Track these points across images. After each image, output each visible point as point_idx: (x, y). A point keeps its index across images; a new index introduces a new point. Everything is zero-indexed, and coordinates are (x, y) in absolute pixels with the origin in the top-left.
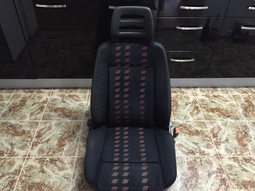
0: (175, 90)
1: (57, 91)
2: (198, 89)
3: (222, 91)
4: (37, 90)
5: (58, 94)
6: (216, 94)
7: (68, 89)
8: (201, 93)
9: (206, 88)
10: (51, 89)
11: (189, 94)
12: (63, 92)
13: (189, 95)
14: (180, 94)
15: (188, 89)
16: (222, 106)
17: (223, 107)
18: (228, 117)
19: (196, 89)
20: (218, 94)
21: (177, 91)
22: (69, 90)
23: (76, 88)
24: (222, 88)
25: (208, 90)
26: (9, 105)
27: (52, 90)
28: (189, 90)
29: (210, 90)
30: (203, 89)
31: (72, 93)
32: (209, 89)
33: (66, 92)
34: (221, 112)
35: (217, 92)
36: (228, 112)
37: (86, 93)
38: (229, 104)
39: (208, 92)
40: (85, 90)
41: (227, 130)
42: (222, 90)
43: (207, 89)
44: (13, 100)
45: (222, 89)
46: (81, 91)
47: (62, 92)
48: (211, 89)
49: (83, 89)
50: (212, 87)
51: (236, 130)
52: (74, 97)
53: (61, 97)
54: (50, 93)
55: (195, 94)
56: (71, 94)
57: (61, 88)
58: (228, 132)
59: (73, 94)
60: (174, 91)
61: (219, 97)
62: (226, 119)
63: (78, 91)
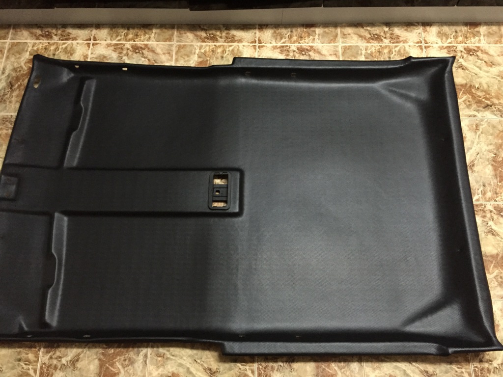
0: (378, 32)
1: (103, 33)
2: (434, 30)
3: (488, 36)
4: (59, 32)
5: (109, 42)
6: (472, 43)
7: (128, 29)
8: (439, 41)
9: (451, 27)
10: (91, 29)
11: (409, 44)
12: (119, 38)
13: (410, 46)
14: (390, 44)
15: (409, 29)
16: (479, 77)
17: (481, 80)
18: (486, 108)
19: (428, 28)
20: (477, 45)
21: (382, 34)
22: (131, 31)
23: (147, 26)
24: (489, 27)
25: (456, 32)
26: (7, 72)
27: (94, 32)
28: (411, 31)
29: (461, 31)
30: (446, 29)
31: (140, 40)
32: (458, 28)
33: (126, 35)
34: (473, 96)
35: (477, 38)
36: (489, 94)
37: (170, 39)
38: (497, 74)
39: (456, 37)
40: (168, 33)
41: (476, 141)
42: (489, 32)
43: (454, 28)
44: (13, 59)
45: (490, 30)
46: (159, 34)
47: (117, 36)
48: (465, 29)
49: (164, 30)
50: (466, 24)
51: (496, 141)
52: (144, 51)
53: (115, 50)
54: (90, 40)
55: (423, 45)
56: (138, 43)
57: (113, 26)
58: (479, 145)
59: (141, 43)
60: (376, 34)
61: (478, 53)
62: (481, 113)
63: (153, 35)
